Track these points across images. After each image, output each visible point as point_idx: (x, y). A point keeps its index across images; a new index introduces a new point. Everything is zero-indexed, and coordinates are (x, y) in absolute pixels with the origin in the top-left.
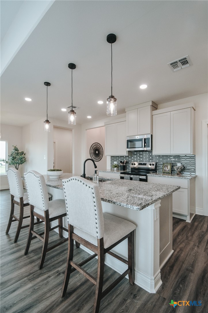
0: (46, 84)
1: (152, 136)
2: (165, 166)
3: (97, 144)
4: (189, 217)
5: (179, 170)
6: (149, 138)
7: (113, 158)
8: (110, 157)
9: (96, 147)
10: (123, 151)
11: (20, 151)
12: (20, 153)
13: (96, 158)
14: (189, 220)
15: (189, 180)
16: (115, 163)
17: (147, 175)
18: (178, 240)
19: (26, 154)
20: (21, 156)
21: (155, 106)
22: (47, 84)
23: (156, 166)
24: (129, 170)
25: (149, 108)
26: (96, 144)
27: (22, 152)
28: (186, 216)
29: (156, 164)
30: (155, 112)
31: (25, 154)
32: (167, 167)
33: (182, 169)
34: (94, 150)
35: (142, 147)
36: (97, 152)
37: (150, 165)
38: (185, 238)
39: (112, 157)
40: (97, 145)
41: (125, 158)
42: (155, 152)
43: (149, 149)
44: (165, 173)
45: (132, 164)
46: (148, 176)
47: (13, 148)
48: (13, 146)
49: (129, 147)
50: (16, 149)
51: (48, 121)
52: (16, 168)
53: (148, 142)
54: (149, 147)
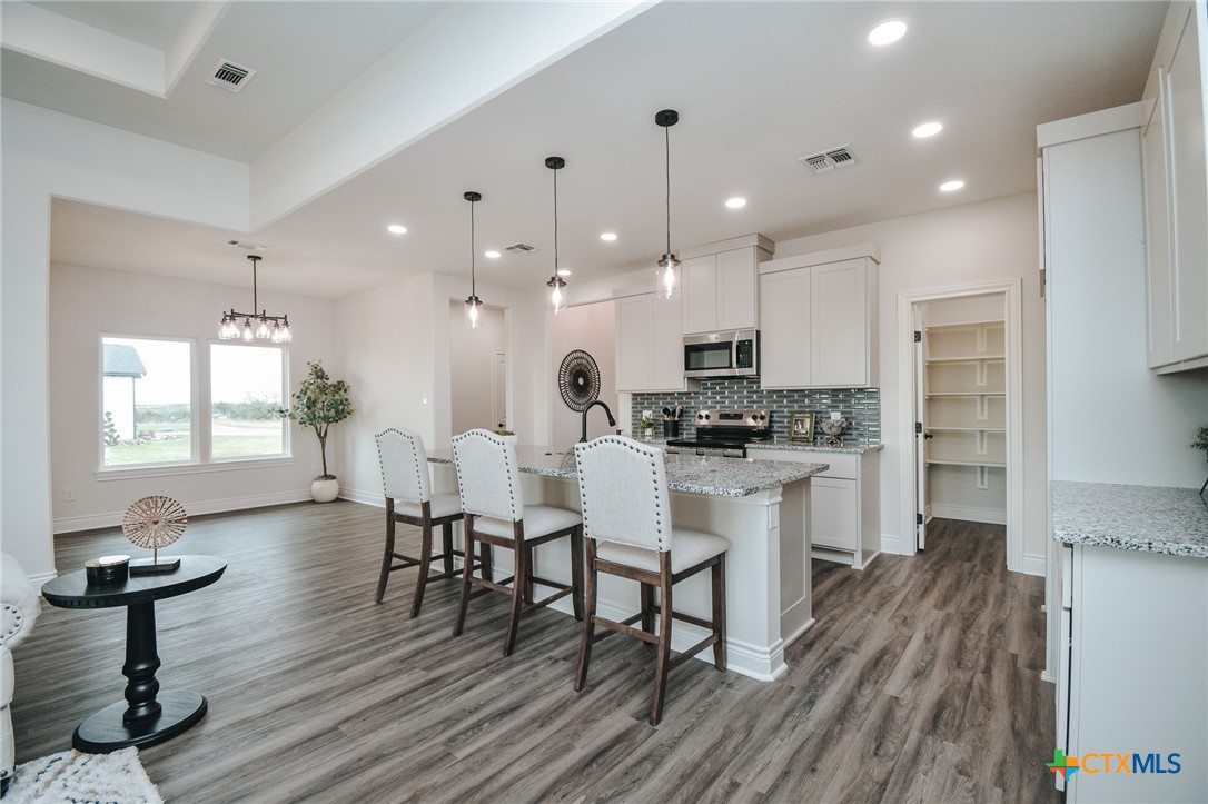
0: (470, 196)
1: (758, 333)
2: (796, 421)
3: (582, 354)
4: (858, 556)
5: (833, 430)
6: (751, 342)
7: (640, 399)
8: (630, 397)
9: (579, 364)
10: (673, 378)
11: (331, 380)
12: (332, 385)
13: (576, 400)
14: (858, 565)
15: (859, 457)
16: (647, 414)
17: (746, 445)
19: (352, 389)
20: (337, 397)
21: (766, 249)
22: (473, 197)
23: (770, 422)
24: (688, 434)
25: (750, 255)
26: (579, 354)
27: (339, 383)
28: (851, 554)
29: (771, 417)
30: (767, 266)
31: (345, 391)
32: (802, 422)
33: (843, 429)
34: (571, 373)
35: (730, 367)
36: (581, 381)
37: (755, 418)
38: (845, 598)
39: (635, 395)
40: (582, 358)
41: (676, 398)
42: (767, 383)
43: (751, 371)
44: (795, 440)
45: (701, 417)
46: (748, 450)
47: (309, 369)
48: (309, 363)
49: (692, 367)
50: (320, 375)
51: (477, 298)
52: (319, 435)
53: (746, 351)
54: (751, 366)
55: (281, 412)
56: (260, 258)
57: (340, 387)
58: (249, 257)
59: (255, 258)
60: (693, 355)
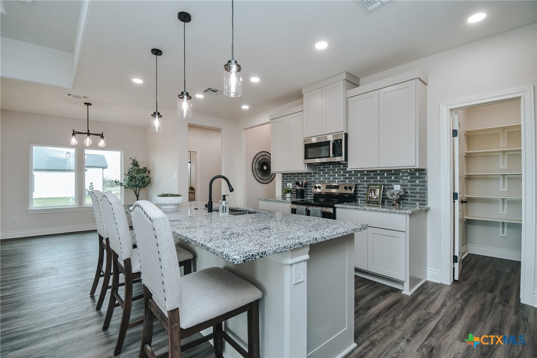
0: (155, 52)
1: (346, 135)
2: (371, 190)
4: (407, 285)
5: (394, 197)
6: (341, 140)
7: (286, 176)
8: (281, 175)
9: (264, 159)
10: (299, 165)
11: (141, 167)
12: (142, 169)
13: (263, 178)
14: (407, 291)
15: (408, 217)
16: (290, 185)
17: (335, 205)
18: (373, 326)
19: (152, 172)
20: (141, 175)
21: (353, 81)
22: (157, 52)
23: (355, 191)
24: (309, 198)
25: (341, 85)
26: (264, 153)
27: (145, 168)
28: (402, 283)
29: (356, 188)
30: (353, 92)
31: (149, 172)
32: (375, 191)
33: (401, 196)
34: (259, 164)
35: (329, 157)
36: (265, 168)
37: (346, 188)
39: (283, 174)
40: (266, 155)
41: (304, 176)
42: (352, 165)
43: (341, 159)
44: (370, 202)
45: (316, 187)
46: (337, 209)
47: (131, 162)
48: (131, 159)
49: (308, 157)
50: (135, 164)
51: (159, 114)
52: (136, 194)
53: (339, 146)
54: (341, 155)
55: (116, 182)
56: (91, 104)
57: (145, 170)
58: (85, 103)
59: (88, 104)
60: (310, 150)
